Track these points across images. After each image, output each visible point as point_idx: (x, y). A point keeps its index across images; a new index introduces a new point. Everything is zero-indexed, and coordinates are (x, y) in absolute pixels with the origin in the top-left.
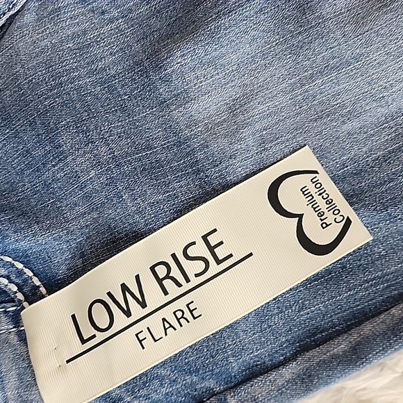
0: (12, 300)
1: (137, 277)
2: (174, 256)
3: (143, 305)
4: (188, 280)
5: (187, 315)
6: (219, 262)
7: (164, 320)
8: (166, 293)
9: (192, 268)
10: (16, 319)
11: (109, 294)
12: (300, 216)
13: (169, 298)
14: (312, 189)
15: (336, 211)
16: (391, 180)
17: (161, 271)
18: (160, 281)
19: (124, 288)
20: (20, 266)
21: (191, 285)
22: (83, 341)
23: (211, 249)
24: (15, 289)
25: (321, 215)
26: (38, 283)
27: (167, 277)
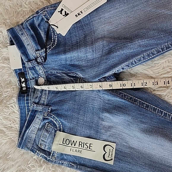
0: (57, 128)
1: (77, 141)
2: (84, 143)
3: (75, 146)
4: (83, 147)
5: (80, 152)
6: (90, 149)
7: (76, 150)
8: (79, 146)
9: (85, 146)
10: (56, 131)
11: (71, 140)
12: (106, 153)
13: (79, 147)
14: (111, 150)
15: (112, 156)
16: (124, 157)
17: (81, 143)
18: (79, 144)
19: (74, 141)
20: (61, 124)
21: (83, 148)
22: (63, 143)
23: (90, 146)
24: (58, 126)
25: (109, 155)
26: (62, 128)
27: (81, 145)
